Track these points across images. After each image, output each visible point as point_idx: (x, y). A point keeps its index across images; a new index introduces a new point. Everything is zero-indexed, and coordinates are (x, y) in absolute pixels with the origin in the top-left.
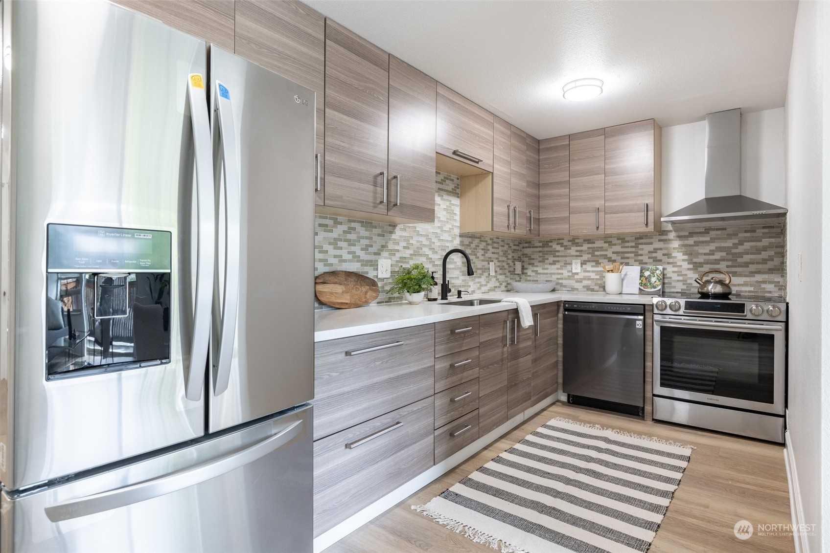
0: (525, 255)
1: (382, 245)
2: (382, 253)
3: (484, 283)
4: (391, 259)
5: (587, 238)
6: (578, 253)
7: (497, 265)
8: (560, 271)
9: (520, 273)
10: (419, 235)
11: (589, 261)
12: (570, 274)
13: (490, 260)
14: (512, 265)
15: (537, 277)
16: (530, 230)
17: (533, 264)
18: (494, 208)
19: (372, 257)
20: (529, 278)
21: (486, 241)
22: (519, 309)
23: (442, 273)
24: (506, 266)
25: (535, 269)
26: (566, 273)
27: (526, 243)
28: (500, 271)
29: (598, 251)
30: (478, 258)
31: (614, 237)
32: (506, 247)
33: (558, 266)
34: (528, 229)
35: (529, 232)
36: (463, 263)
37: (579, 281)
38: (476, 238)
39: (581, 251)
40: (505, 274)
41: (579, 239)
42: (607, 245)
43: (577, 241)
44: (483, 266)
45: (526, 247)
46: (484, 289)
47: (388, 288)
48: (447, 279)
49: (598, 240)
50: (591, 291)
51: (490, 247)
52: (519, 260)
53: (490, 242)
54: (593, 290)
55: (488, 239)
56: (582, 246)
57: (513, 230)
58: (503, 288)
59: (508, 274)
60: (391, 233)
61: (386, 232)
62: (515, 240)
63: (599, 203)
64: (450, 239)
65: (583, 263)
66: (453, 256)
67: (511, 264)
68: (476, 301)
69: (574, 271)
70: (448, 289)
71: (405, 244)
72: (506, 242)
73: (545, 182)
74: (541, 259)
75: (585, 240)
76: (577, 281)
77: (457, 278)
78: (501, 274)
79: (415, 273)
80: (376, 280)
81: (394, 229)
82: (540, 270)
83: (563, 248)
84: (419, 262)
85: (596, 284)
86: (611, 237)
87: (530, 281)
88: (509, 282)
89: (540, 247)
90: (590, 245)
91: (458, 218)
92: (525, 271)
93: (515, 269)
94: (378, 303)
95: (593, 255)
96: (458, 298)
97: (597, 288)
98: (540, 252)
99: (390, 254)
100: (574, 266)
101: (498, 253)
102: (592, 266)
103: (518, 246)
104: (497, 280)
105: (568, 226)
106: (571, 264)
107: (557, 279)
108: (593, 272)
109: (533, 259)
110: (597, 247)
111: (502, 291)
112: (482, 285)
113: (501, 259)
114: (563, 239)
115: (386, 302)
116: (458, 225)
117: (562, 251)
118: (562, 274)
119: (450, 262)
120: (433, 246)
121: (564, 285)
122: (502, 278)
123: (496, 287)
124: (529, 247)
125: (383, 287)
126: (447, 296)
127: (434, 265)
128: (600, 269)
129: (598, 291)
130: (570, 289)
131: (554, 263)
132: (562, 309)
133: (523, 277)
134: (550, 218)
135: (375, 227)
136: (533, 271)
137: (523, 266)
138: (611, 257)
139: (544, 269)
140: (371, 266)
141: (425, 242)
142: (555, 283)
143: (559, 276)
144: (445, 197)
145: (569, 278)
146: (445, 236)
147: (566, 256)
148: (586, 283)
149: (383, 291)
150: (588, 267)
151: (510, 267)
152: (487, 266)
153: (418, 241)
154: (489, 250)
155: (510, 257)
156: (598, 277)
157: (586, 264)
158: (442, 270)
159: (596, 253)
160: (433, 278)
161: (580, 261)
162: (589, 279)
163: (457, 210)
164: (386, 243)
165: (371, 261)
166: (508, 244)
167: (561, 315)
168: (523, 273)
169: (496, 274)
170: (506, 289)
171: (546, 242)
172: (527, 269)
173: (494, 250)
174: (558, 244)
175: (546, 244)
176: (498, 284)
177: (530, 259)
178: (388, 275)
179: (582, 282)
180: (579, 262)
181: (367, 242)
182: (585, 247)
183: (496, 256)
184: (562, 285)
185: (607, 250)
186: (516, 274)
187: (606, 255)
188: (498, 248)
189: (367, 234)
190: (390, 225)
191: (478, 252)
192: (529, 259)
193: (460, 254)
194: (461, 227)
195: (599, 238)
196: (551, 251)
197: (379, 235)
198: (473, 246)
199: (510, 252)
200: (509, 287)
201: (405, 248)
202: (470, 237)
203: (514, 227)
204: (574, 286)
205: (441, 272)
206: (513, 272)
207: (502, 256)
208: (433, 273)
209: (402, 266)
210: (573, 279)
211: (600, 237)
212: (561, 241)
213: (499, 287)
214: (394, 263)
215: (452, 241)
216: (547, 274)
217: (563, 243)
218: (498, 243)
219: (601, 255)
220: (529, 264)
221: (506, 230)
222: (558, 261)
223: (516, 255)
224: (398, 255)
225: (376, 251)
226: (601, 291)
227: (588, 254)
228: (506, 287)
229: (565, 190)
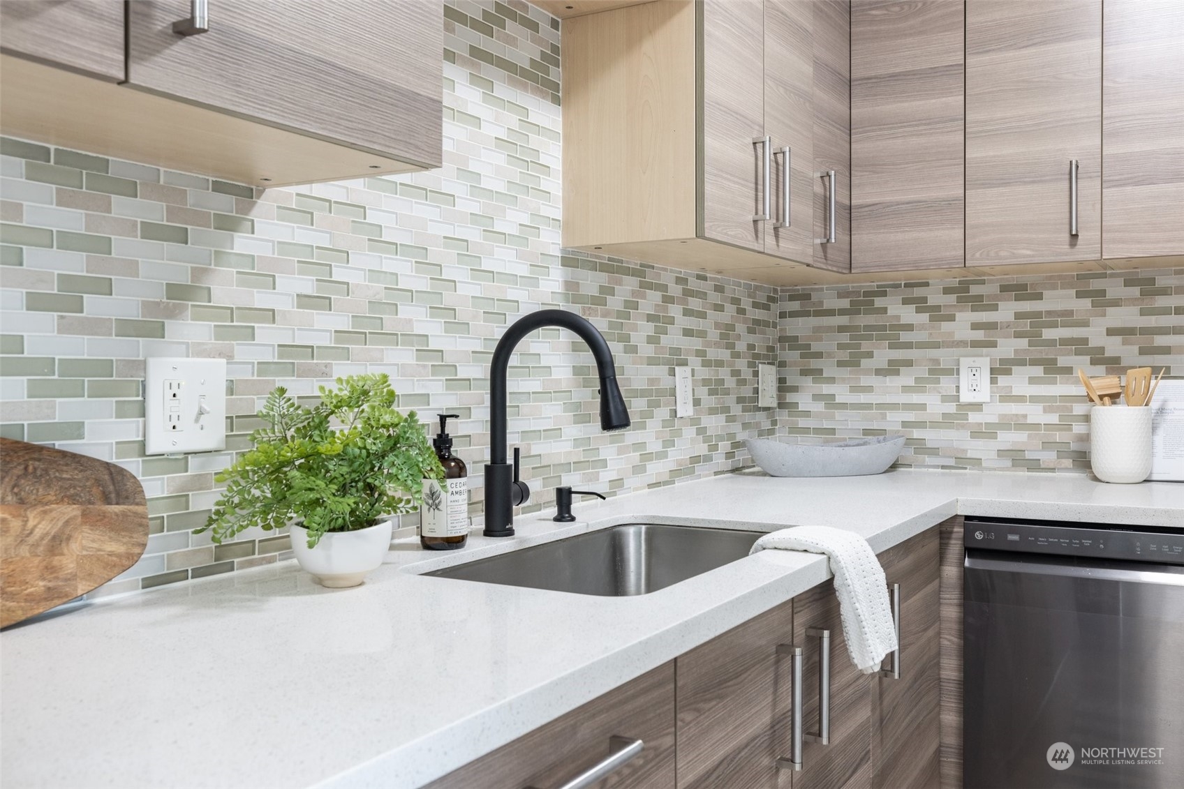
0: (789, 341)
1: (169, 286)
2: (170, 325)
3: (654, 446)
4: (229, 357)
5: (1014, 279)
6: (979, 335)
7: (699, 377)
8: (915, 398)
9: (775, 405)
10: (377, 242)
11: (1022, 363)
12: (951, 408)
13: (675, 360)
14: (749, 377)
15: (832, 418)
16: (824, 246)
17: (816, 373)
18: (708, 141)
19: (114, 348)
20: (802, 422)
21: (663, 288)
22: (837, 583)
23: (488, 418)
24: (730, 382)
25: (826, 389)
26: (935, 405)
27: (792, 298)
28: (709, 401)
29: (1054, 325)
30: (634, 350)
31: (1112, 276)
32: (730, 309)
33: (906, 378)
34: (818, 241)
35: (821, 254)
36: (577, 371)
37: (985, 432)
38: (628, 272)
39: (991, 326)
40: (726, 410)
41: (983, 282)
42: (1086, 303)
43: (975, 290)
44: (651, 381)
45: (794, 314)
46: (657, 469)
47: (205, 501)
48: (512, 441)
49: (1054, 287)
50: (1029, 469)
51: (675, 311)
52: (771, 357)
53: (675, 290)
54: (1034, 466)
55: (668, 279)
56: (994, 308)
57: (770, 240)
58: (720, 461)
59: (736, 410)
60: (228, 224)
61: (200, 219)
62: (757, 287)
63: (1082, 146)
64: (523, 270)
65: (1000, 370)
66: (536, 343)
67: (747, 373)
68: (631, 531)
69: (966, 397)
70: (514, 488)
71: (307, 285)
72: (728, 294)
73: (873, 73)
74: (845, 355)
75: (1005, 289)
76: (976, 434)
77: (554, 433)
78: (712, 411)
79: (343, 426)
80: (132, 465)
81: (247, 209)
82: (842, 393)
83: (924, 317)
84: (374, 371)
85: (1047, 445)
86: (1104, 276)
87: (806, 431)
88: (739, 438)
89: (842, 312)
90: (1027, 306)
91: (555, 185)
92: (790, 398)
93: (756, 391)
94: (149, 583)
95: (1034, 337)
96: (557, 519)
97: (1048, 457)
98: (841, 329)
99: (220, 333)
100: (965, 380)
101: (702, 334)
102: (1033, 381)
103: (766, 307)
104: (701, 431)
105: (959, 233)
106: (954, 371)
107: (905, 424)
108: (1034, 399)
109: (819, 355)
110: (1049, 313)
111: (716, 473)
112: (647, 457)
113: (713, 354)
114: (927, 284)
115: (198, 573)
116: (559, 215)
117: (922, 327)
118: (923, 407)
119: (526, 370)
120: (448, 299)
121: (929, 445)
122: (714, 423)
123: (695, 460)
124: (805, 314)
125: (181, 499)
126: (508, 518)
127: (455, 383)
128: (1061, 388)
129: (1053, 470)
130: (952, 462)
131: (893, 368)
132: (955, 547)
133: (783, 416)
134: (889, 205)
135: (130, 190)
136: (816, 397)
137: (782, 381)
138: (1102, 349)
139: (854, 389)
140: (98, 392)
141: (412, 279)
142: (901, 441)
143: (911, 416)
144: (503, 90)
145: (947, 421)
146: (504, 259)
147: (936, 345)
148: (1008, 439)
149: (178, 522)
150: (1019, 381)
151: (742, 382)
152: (666, 382)
153: (374, 274)
154: (671, 321)
155: (741, 346)
156: (1054, 419)
157: (1008, 372)
158: (488, 403)
159: (1048, 334)
160: (443, 442)
161: (988, 359)
162: (1020, 424)
163: (553, 154)
164: (199, 273)
165: (105, 367)
166: (735, 301)
167: (951, 572)
168: (781, 405)
169: (695, 411)
170: (729, 464)
171: (867, 294)
172: (795, 389)
173: (692, 323)
174: (906, 302)
175: (863, 301)
176: (702, 449)
177: (808, 353)
178: (213, 435)
179: (993, 436)
180: (984, 363)
181: (75, 264)
182: (1006, 311)
183: (696, 343)
184: (920, 447)
185: (1085, 324)
186: (759, 409)
187: (1085, 341)
188: (702, 315)
189: (73, 220)
190: (218, 187)
191: (635, 329)
192: (802, 356)
193: (565, 335)
194: (568, 226)
195: (1057, 279)
196: (884, 328)
197: (150, 231)
198: (615, 303)
199: (741, 328)
200: (741, 456)
201: (305, 301)
202: (604, 268)
203: (776, 229)
204: (965, 451)
205: (483, 413)
206: (751, 403)
207: (717, 345)
208: (443, 419)
209: (282, 391)
210: (963, 427)
211: (1060, 277)
212: (918, 292)
213: (708, 459)
214: (246, 374)
215: (532, 281)
216: (868, 406)
217: (924, 300)
218: (702, 295)
219: (1065, 342)
220: (805, 372)
221: (747, 239)
222: (909, 363)
223: (758, 341)
224: (269, 336)
225: (135, 314)
226: (1066, 469)
227: (1018, 335)
228: (730, 455)
229: (950, 99)
